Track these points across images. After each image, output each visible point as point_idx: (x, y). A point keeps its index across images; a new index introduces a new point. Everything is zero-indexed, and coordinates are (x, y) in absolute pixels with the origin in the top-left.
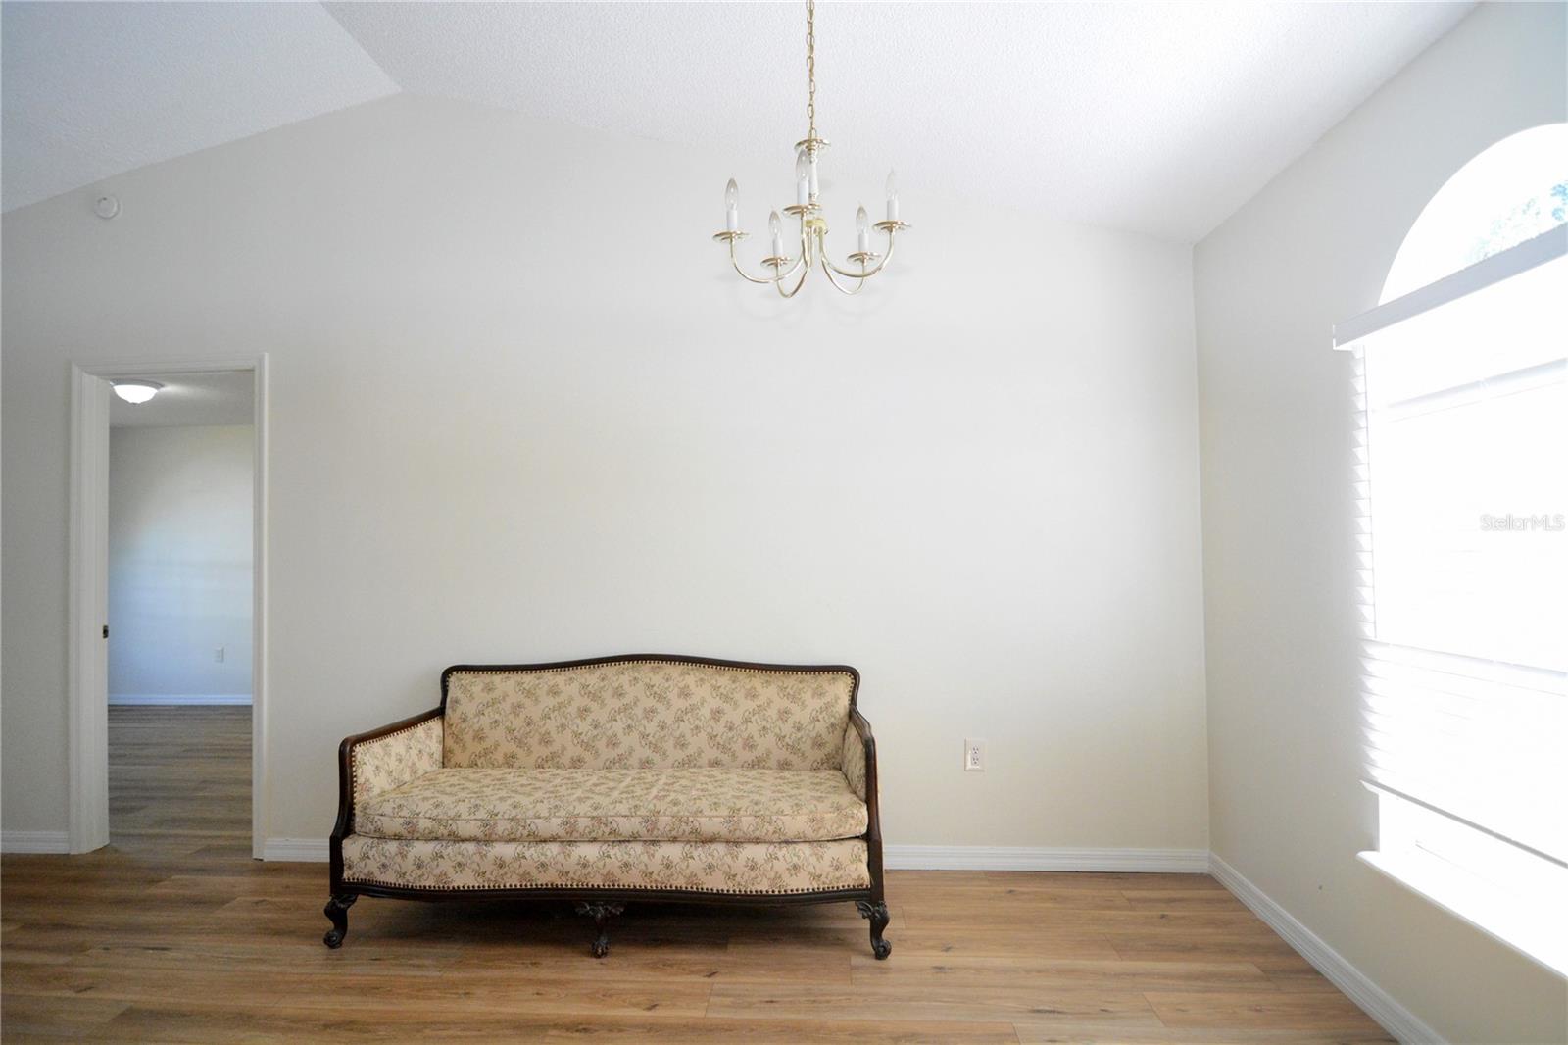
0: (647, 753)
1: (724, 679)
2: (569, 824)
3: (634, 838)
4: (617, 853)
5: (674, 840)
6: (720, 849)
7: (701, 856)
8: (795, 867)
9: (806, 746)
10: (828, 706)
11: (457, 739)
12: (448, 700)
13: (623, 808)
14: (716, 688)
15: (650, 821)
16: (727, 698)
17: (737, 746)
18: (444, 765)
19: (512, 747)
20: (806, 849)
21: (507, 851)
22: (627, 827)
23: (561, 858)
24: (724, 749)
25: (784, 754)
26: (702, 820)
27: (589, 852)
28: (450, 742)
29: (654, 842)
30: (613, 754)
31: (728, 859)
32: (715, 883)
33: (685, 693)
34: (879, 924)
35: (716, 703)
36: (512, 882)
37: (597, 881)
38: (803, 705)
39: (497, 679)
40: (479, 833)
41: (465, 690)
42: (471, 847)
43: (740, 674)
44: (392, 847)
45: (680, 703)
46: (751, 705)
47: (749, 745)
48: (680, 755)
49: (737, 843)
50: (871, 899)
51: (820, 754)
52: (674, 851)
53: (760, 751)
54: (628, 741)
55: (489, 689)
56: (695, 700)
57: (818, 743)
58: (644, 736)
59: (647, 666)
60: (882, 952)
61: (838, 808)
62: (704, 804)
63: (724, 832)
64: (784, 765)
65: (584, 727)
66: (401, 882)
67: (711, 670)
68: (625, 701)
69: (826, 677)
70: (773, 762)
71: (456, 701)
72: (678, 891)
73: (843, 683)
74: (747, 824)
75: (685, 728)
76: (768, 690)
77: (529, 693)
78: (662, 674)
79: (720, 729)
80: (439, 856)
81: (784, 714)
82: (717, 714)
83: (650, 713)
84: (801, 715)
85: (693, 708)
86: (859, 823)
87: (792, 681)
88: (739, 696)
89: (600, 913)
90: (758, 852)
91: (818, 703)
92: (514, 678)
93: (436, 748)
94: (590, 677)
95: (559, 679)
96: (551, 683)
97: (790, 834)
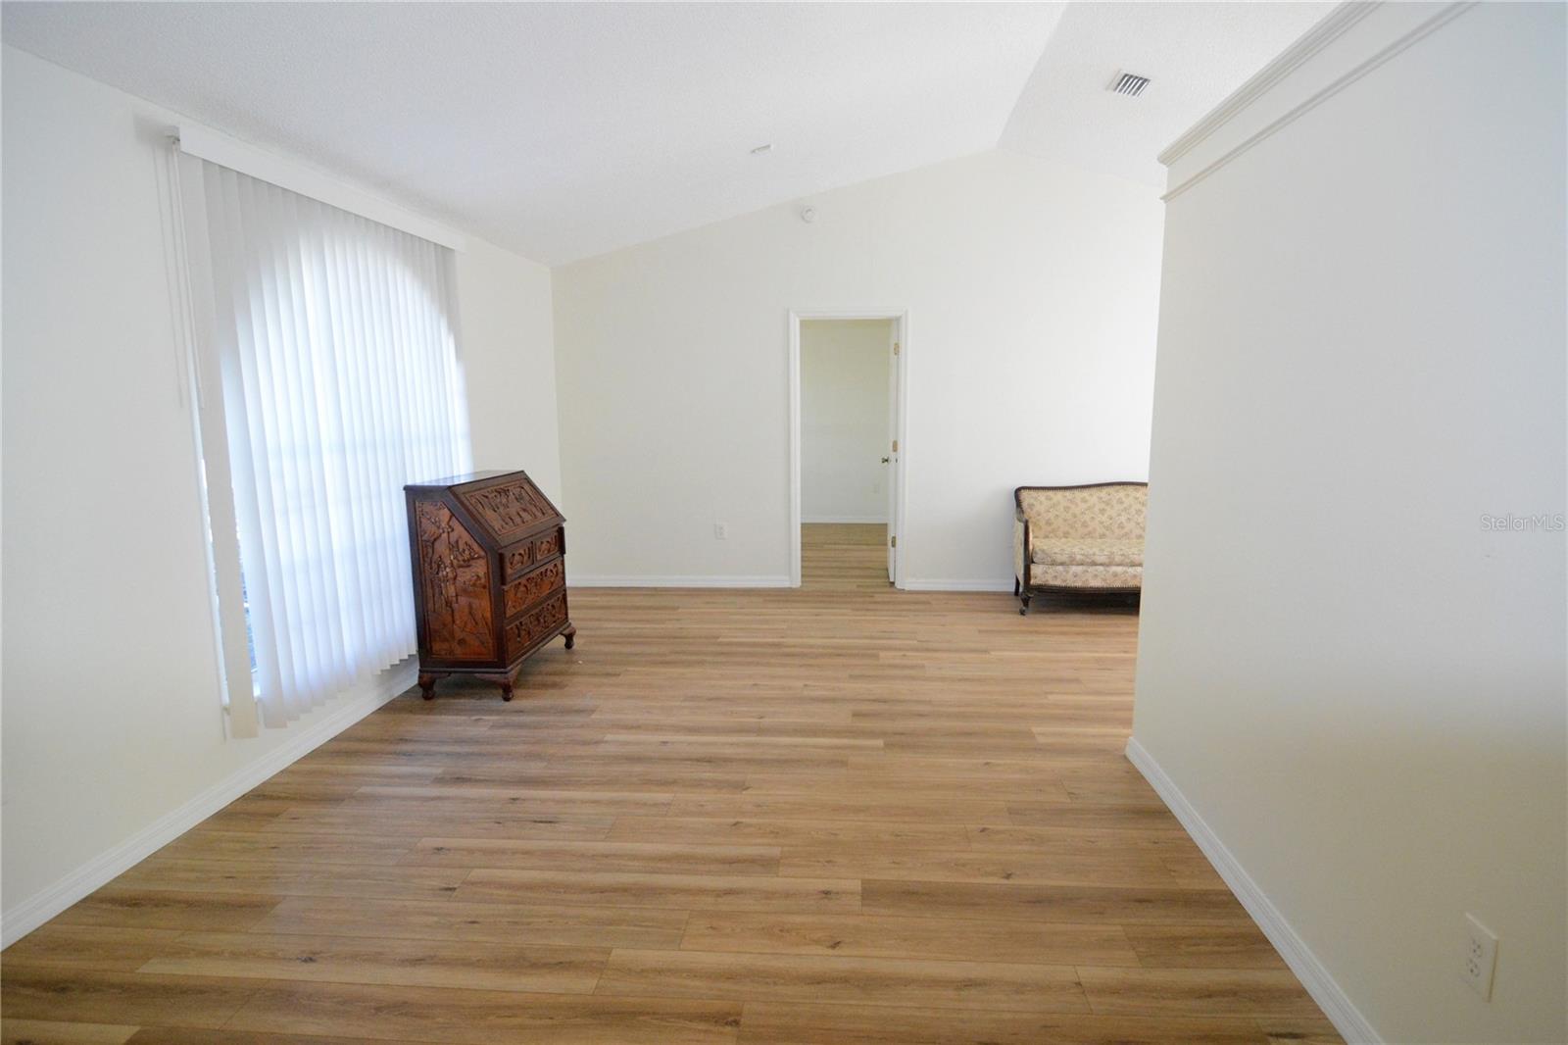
12: (1023, 504)
19: (1068, 528)
21: (1119, 569)
41: (1029, 499)
44: (1060, 568)
55: (1049, 499)
65: (1105, 518)
68: (1125, 505)
71: (1028, 505)
77: (1071, 501)
80: (1085, 572)
95: (1085, 494)
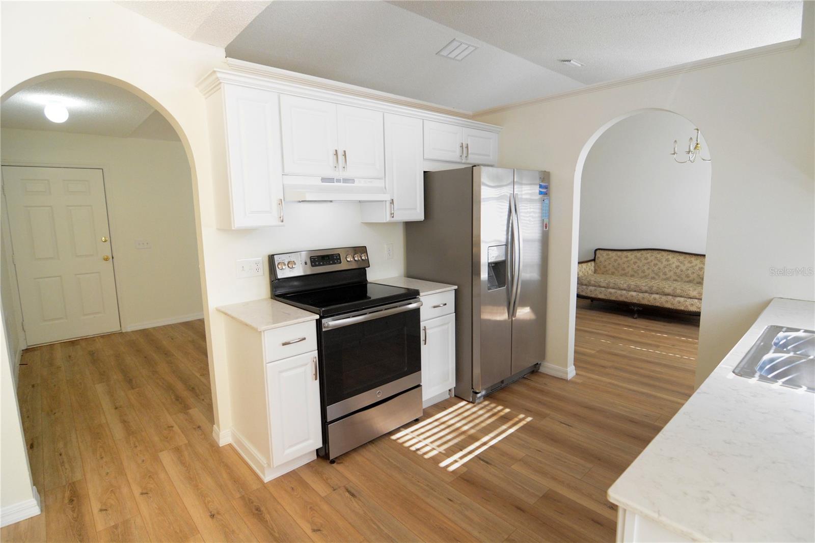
0: (654, 275)
1: (682, 258)
2: (629, 286)
4: (641, 295)
5: (657, 294)
6: (670, 297)
7: (664, 298)
8: (692, 304)
11: (598, 267)
12: (596, 257)
13: (644, 284)
14: (678, 260)
15: (651, 288)
16: (681, 263)
17: (683, 276)
18: (595, 273)
19: (613, 270)
21: (613, 291)
22: (644, 289)
23: (626, 294)
24: (679, 277)
26: (666, 289)
27: (634, 294)
28: (596, 268)
29: (652, 293)
30: (643, 274)
31: (672, 300)
32: (668, 306)
33: (668, 260)
35: (678, 264)
36: (613, 298)
37: (635, 301)
39: (610, 252)
40: (606, 286)
41: (601, 255)
42: (604, 289)
43: (686, 256)
44: (585, 287)
45: (665, 263)
46: (690, 265)
47: (687, 276)
48: (664, 277)
49: (675, 296)
52: (657, 296)
53: (690, 278)
54: (647, 272)
55: (608, 255)
56: (671, 262)
58: (653, 271)
59: (657, 252)
62: (667, 286)
63: (671, 293)
65: (635, 267)
66: (586, 295)
67: (677, 254)
68: (648, 261)
70: (695, 282)
71: (598, 257)
72: (657, 306)
74: (678, 291)
75: (667, 270)
77: (619, 257)
78: (661, 254)
79: (678, 271)
80: (596, 290)
82: (677, 267)
83: (655, 265)
85: (670, 264)
88: (686, 262)
89: (636, 309)
90: (682, 299)
92: (615, 253)
93: (593, 268)
94: (638, 254)
95: (629, 254)
96: (626, 255)
97: (692, 296)
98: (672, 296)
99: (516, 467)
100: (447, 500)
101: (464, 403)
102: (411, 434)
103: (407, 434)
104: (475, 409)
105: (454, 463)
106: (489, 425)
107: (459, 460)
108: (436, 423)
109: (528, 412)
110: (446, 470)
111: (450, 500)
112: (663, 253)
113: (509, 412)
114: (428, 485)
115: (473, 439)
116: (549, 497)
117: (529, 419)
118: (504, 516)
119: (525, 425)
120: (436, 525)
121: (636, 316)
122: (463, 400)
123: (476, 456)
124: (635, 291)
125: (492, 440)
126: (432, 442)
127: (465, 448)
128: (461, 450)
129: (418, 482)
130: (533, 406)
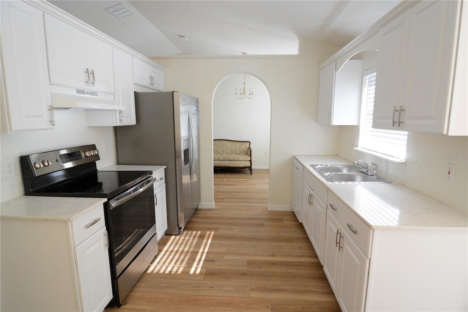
0: (221, 152)
1: (232, 143)
3: (222, 160)
4: (220, 162)
5: (227, 161)
6: (232, 161)
7: (230, 162)
8: (241, 164)
9: (243, 152)
10: (246, 146)
13: (221, 157)
14: (230, 144)
15: (224, 158)
16: (232, 145)
17: (234, 151)
20: (243, 162)
22: (221, 159)
24: (232, 152)
25: (240, 153)
26: (230, 158)
29: (224, 161)
30: (217, 152)
31: (233, 163)
32: (232, 166)
33: (226, 144)
34: (251, 171)
35: (231, 146)
37: (218, 165)
38: (243, 146)
43: (234, 142)
45: (226, 146)
46: (236, 146)
48: (226, 152)
49: (234, 161)
50: (250, 168)
51: (245, 153)
52: (227, 162)
53: (237, 152)
56: (228, 145)
57: (245, 151)
59: (221, 141)
60: (251, 174)
61: (247, 157)
63: (233, 160)
64: (240, 154)
67: (230, 141)
69: (246, 143)
72: (227, 167)
73: (248, 143)
74: (236, 159)
75: (227, 149)
76: (238, 144)
79: (231, 149)
81: (240, 147)
82: (231, 147)
84: (242, 148)
86: (249, 159)
87: (241, 143)
88: (234, 145)
89: (218, 169)
90: (237, 162)
91: (245, 146)
97: (241, 160)
98: (233, 161)
99: (226, 257)
100: (210, 288)
101: (173, 237)
102: (158, 265)
103: (156, 266)
104: (182, 238)
105: (196, 268)
106: (196, 243)
107: (197, 266)
108: (168, 253)
109: (210, 229)
110: (196, 274)
111: (211, 287)
112: (224, 141)
113: (201, 233)
114: (193, 287)
115: (195, 253)
116: (250, 263)
117: (213, 233)
118: (240, 281)
119: (213, 236)
120: (216, 303)
121: (218, 172)
122: (171, 235)
123: (204, 260)
124: (217, 160)
125: (205, 249)
126: (175, 264)
127: (195, 259)
128: (194, 261)
129: (187, 288)
130: (209, 226)
